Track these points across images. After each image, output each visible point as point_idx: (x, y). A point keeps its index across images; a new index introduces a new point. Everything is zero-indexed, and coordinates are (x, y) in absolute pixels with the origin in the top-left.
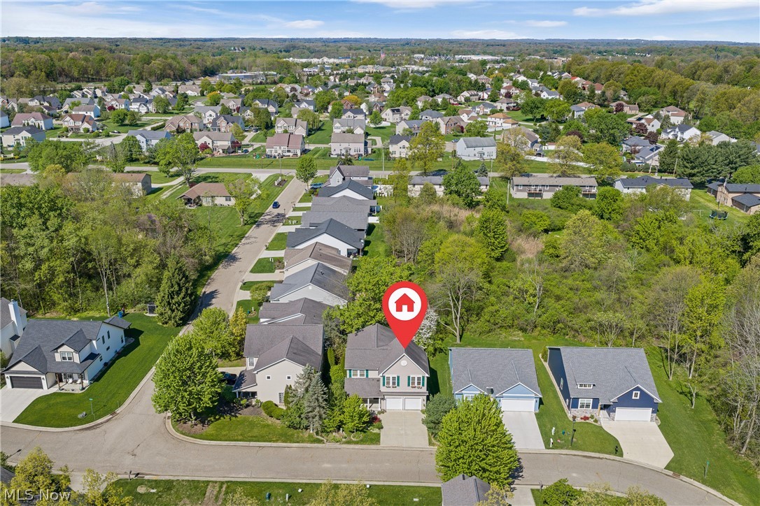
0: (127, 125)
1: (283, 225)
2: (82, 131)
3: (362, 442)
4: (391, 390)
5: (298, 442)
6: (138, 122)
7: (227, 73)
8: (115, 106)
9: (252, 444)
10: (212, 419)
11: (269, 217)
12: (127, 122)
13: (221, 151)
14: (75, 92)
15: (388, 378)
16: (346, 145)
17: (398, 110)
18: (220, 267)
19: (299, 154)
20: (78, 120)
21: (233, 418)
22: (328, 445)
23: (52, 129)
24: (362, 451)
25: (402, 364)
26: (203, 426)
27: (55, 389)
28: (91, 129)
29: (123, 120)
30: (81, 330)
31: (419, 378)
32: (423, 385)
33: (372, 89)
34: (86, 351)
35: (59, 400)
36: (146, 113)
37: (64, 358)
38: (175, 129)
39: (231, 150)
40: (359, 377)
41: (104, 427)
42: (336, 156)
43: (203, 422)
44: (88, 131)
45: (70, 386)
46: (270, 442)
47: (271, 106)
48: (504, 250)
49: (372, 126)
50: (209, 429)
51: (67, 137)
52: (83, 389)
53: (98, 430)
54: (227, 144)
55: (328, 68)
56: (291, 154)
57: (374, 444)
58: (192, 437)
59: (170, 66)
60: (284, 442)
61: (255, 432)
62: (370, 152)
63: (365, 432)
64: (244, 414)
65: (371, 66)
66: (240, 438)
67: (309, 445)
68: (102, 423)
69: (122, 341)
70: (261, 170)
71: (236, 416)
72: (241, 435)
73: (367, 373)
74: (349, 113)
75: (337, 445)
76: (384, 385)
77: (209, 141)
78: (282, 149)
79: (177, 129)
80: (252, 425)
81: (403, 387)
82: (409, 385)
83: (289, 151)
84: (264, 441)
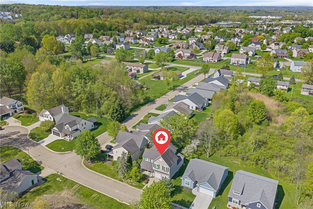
0: (162, 44)
1: (183, 92)
2: (145, 45)
3: (136, 186)
4: (156, 169)
5: (115, 179)
6: (167, 43)
7: (221, 22)
8: (163, 36)
9: (101, 175)
10: (96, 162)
11: (181, 87)
12: (162, 42)
13: (186, 57)
14: (156, 29)
15: (155, 164)
16: (238, 59)
17: (278, 44)
18: (147, 105)
19: (216, 61)
20: (144, 41)
21: (102, 164)
22: (124, 183)
23: (136, 43)
24: (133, 190)
25: (160, 160)
26: (92, 163)
27: (63, 138)
28: (148, 45)
29: (161, 42)
30: (76, 120)
31: (166, 168)
32: (168, 171)
33: (277, 32)
34: (75, 128)
35: (62, 142)
36: (174, 39)
37: (67, 129)
38: (176, 47)
39: (190, 57)
40: (147, 161)
41: (65, 155)
42: (232, 64)
43: (92, 162)
44: (147, 45)
45: (68, 138)
46: (107, 176)
47: (222, 39)
48: (262, 120)
49: (262, 50)
50: (93, 165)
51: (139, 47)
52: (70, 140)
53: (64, 155)
54: (189, 54)
55: (267, 21)
56: (213, 61)
57: (139, 189)
58: (86, 166)
59: (197, 19)
60: (111, 177)
61: (105, 171)
62: (249, 63)
63: (140, 183)
64: (107, 163)
65: (288, 21)
66: (99, 171)
67: (118, 181)
68: (66, 153)
69: (92, 126)
70: (195, 67)
71: (104, 163)
72: (100, 170)
73: (150, 160)
74: (253, 44)
75: (127, 185)
76: (154, 167)
77: (182, 53)
78: (210, 59)
79: (177, 47)
80: (106, 167)
81: (161, 170)
82: (163, 170)
83: (212, 60)
84: (105, 175)
